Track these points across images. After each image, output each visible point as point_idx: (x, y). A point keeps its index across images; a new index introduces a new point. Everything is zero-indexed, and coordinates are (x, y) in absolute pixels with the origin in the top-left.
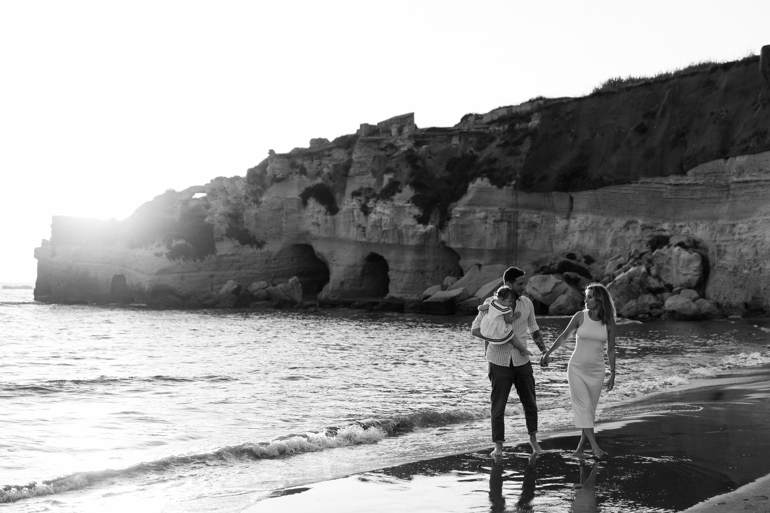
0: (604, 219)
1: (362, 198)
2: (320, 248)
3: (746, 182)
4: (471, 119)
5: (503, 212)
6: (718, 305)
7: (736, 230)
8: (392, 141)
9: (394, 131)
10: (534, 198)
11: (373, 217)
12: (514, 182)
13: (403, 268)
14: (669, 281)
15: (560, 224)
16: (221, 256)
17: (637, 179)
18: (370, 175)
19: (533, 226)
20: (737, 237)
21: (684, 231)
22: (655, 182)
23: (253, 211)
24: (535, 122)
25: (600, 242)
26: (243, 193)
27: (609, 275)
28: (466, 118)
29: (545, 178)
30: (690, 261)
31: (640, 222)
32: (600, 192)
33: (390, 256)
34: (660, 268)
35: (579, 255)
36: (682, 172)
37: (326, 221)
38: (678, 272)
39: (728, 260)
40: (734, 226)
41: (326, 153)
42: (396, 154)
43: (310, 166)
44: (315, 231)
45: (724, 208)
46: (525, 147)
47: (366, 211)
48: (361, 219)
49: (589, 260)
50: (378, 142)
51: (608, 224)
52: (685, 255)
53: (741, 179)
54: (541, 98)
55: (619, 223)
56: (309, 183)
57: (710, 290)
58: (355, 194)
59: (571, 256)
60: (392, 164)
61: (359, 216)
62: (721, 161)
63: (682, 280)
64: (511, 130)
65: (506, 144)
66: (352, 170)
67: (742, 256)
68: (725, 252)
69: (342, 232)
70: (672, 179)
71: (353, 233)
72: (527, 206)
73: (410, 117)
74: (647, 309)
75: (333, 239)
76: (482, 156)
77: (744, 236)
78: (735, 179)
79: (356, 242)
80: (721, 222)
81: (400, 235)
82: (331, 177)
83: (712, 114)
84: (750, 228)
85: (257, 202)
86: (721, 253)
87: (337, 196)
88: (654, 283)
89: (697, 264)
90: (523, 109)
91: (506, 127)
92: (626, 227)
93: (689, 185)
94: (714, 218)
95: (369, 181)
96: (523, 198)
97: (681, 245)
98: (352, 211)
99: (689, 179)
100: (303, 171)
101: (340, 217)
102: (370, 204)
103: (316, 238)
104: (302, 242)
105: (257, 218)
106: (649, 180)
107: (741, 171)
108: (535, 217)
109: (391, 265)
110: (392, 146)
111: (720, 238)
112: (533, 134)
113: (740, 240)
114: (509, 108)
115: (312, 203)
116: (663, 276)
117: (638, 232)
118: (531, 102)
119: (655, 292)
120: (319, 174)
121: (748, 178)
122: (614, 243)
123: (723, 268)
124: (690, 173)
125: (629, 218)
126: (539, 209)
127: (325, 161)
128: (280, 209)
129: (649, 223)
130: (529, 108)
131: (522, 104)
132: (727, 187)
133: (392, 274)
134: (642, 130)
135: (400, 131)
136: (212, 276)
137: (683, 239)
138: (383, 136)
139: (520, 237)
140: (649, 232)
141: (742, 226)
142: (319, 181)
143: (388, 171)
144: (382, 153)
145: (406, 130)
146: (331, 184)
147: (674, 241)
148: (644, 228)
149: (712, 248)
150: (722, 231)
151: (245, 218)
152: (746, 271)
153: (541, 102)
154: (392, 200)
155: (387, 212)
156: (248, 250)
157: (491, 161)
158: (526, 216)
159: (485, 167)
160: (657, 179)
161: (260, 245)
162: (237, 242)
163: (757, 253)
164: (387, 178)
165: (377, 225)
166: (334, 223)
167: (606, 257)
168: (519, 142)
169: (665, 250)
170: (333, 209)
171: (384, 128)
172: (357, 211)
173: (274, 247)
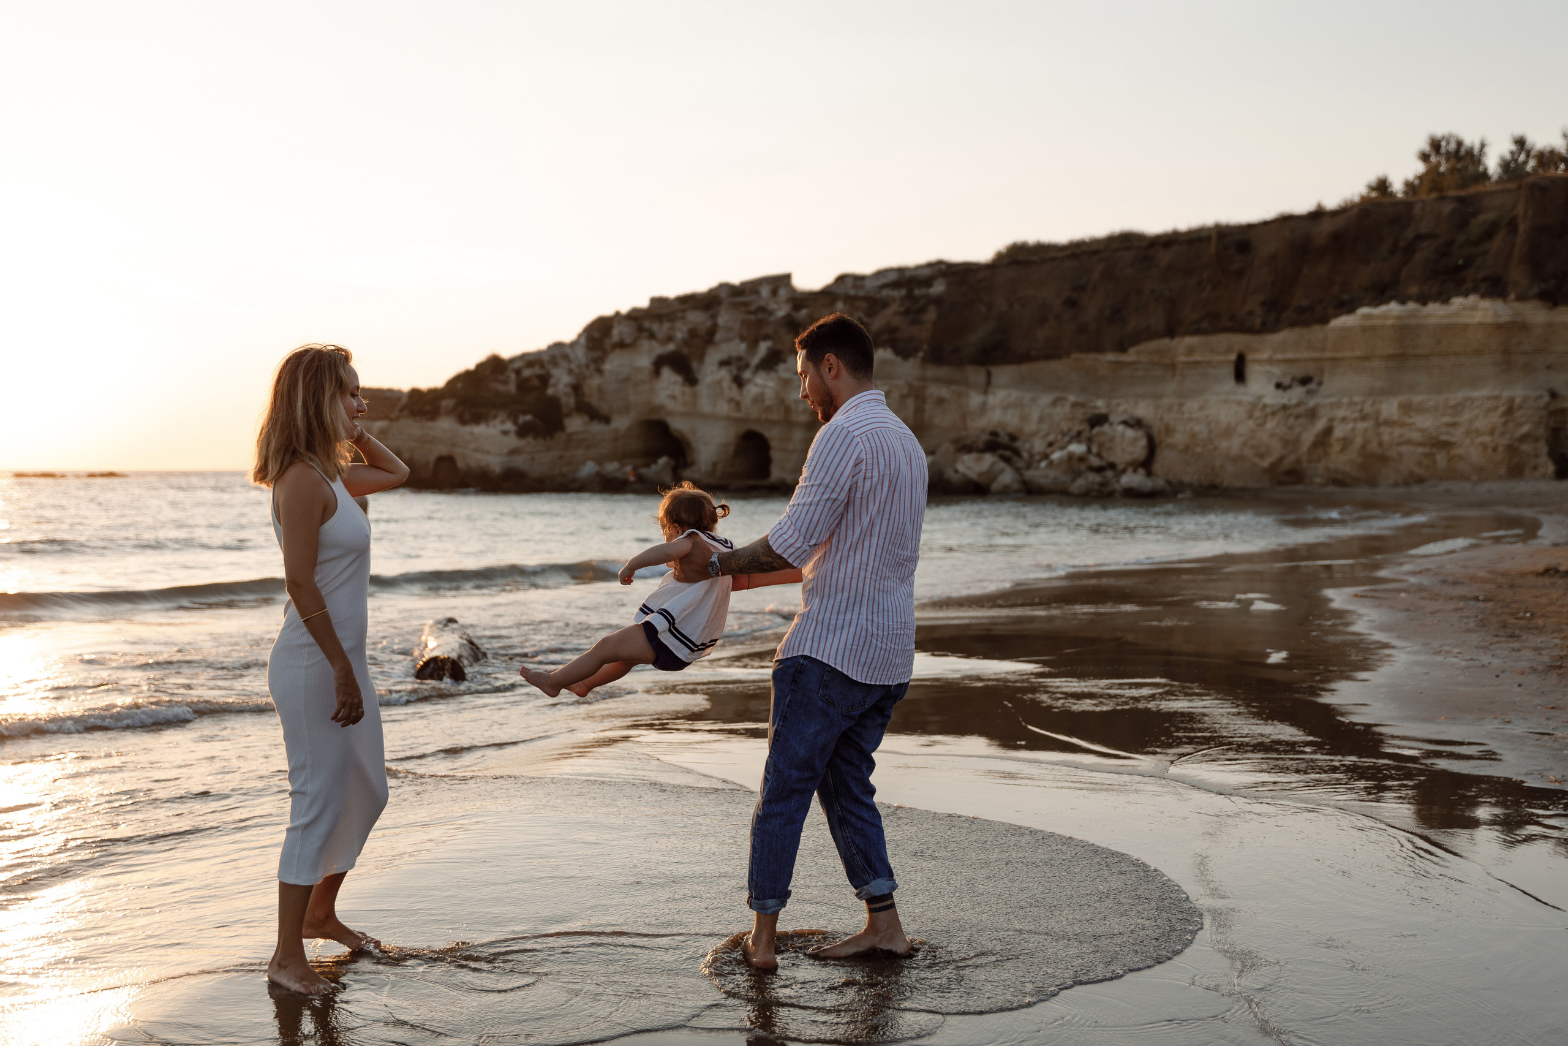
0: (1028, 396)
1: (734, 369)
2: (678, 424)
3: (1197, 363)
4: (850, 282)
5: (910, 386)
6: (1169, 482)
7: (1185, 409)
8: (762, 303)
9: (765, 291)
10: (943, 371)
11: (752, 390)
12: (921, 354)
13: (790, 446)
14: (1112, 459)
15: (975, 399)
16: (571, 434)
17: (1068, 354)
18: (737, 341)
19: (941, 401)
20: (1186, 416)
21: (1121, 408)
22: (1089, 359)
23: (596, 381)
24: (939, 288)
25: (1025, 418)
26: (583, 361)
27: (1039, 453)
28: (842, 279)
29: (957, 351)
30: (1136, 440)
31: (1072, 398)
32: (1025, 368)
33: (773, 435)
34: (1101, 446)
35: (1001, 432)
36: (1122, 348)
37: (684, 394)
38: (1123, 450)
39: (1179, 438)
40: (1181, 405)
41: (680, 315)
42: (772, 319)
43: (661, 329)
44: (670, 405)
45: (1171, 387)
46: (931, 314)
47: (739, 382)
48: (734, 392)
49: (1013, 438)
50: (746, 304)
51: (1034, 400)
52: (1130, 433)
53: (1190, 359)
54: (940, 263)
55: (1045, 399)
56: (659, 349)
57: (1158, 466)
58: (724, 363)
59: (994, 434)
60: (769, 330)
61: (730, 388)
62: (1166, 341)
63: (1128, 458)
64: (910, 296)
65: (907, 312)
66: (718, 337)
67: (1194, 435)
68: (1174, 430)
69: (705, 405)
70: (1110, 357)
71: (723, 408)
72: (937, 380)
73: (785, 279)
74: (1097, 487)
75: (693, 413)
76: (877, 323)
77: (1194, 415)
78: (1183, 359)
79: (728, 418)
80: (1166, 401)
81: (788, 410)
82: (686, 343)
83: (1153, 291)
84: (1202, 408)
85: (599, 371)
86: (1169, 430)
87: (694, 365)
88: (1095, 461)
89: (1143, 442)
90: (920, 272)
91: (903, 292)
92: (1054, 403)
93: (1131, 363)
94: (1158, 397)
95: (739, 348)
96: (932, 371)
97: (1125, 423)
98: (719, 382)
99: (1131, 356)
100: (652, 336)
101: (703, 389)
102: (747, 375)
103: (672, 413)
104: (655, 417)
105: (600, 390)
106: (1083, 356)
107: (1191, 351)
108: (944, 392)
109: (774, 444)
110: (762, 309)
111: (1169, 418)
112: (938, 301)
113: (1191, 419)
114: (901, 270)
115: (667, 373)
116: (1105, 454)
117: (1067, 409)
118: (930, 265)
119: (1099, 470)
120: (670, 339)
121: (1197, 357)
122: (1041, 420)
123: (1172, 447)
124: (1132, 351)
125: (1058, 394)
126: (948, 382)
127: (679, 324)
128: (627, 379)
129: (1081, 399)
130: (927, 272)
131: (918, 268)
132: (1173, 367)
133: (775, 455)
134: (1071, 303)
135: (774, 293)
136: (561, 457)
137: (1125, 417)
138: (752, 298)
139: (927, 414)
140: (1081, 410)
141: (1192, 405)
142: (671, 347)
143: (766, 338)
144: (752, 317)
145: (783, 293)
146: (686, 351)
147: (1113, 418)
148: (1075, 405)
149: (1157, 428)
150: (1170, 409)
151: (586, 389)
152: (1199, 450)
153: (943, 267)
154: (776, 371)
155: (771, 384)
156: (597, 428)
157: (892, 330)
158: (935, 391)
159: (885, 337)
160: (1093, 356)
161: (607, 420)
162: (586, 418)
163: (1210, 432)
164: (764, 347)
165: (758, 399)
166: (695, 396)
167: (1033, 435)
168: (922, 310)
169: (1106, 428)
170: (691, 380)
171: (751, 288)
172: (727, 383)
173: (621, 423)
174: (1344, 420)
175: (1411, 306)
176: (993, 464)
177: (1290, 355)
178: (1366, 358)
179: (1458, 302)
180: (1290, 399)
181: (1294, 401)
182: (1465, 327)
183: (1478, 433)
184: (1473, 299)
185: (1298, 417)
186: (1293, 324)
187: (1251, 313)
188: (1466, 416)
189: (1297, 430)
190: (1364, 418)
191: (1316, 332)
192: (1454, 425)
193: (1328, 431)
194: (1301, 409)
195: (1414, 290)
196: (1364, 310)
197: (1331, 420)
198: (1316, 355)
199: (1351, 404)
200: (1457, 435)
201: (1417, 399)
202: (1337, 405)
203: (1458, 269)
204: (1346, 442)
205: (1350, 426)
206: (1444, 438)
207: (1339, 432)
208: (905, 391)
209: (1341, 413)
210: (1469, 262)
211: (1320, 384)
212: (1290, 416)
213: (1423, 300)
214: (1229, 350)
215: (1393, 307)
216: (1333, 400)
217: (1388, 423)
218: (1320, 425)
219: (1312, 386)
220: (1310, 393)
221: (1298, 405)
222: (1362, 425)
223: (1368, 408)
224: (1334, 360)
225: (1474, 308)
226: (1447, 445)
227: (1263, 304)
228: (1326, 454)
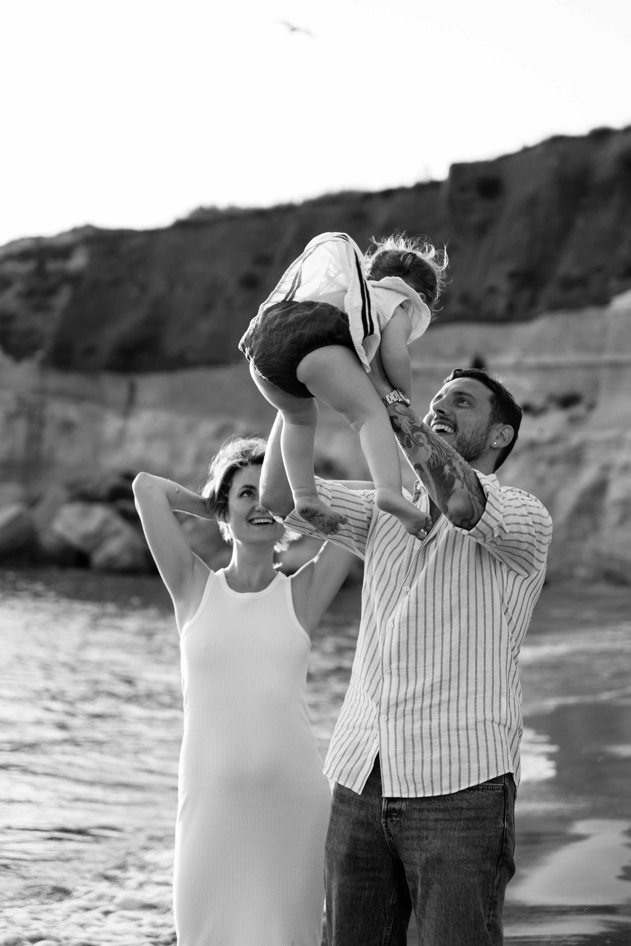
0: (182, 421)
5: (21, 401)
10: (71, 381)
12: (40, 355)
15: (111, 425)
24: (79, 260)
25: (175, 455)
29: (90, 351)
32: (179, 379)
46: (63, 299)
51: (191, 428)
54: (88, 227)
55: (207, 427)
59: (128, 477)
64: (40, 273)
65: (31, 294)
72: (62, 394)
90: (60, 241)
91: (32, 266)
96: (56, 381)
108: (72, 412)
112: (75, 279)
114: (38, 240)
118: (75, 231)
125: (222, 420)
130: (68, 240)
131: (60, 234)
134: (250, 283)
139: (46, 444)
153: (90, 234)
158: (59, 410)
168: (52, 291)
174: (627, 468)
176: (105, 523)
177: (547, 359)
180: (541, 430)
181: (548, 434)
185: (552, 462)
186: (556, 308)
187: (492, 290)
189: (551, 484)
191: (592, 320)
193: (600, 487)
194: (558, 449)
197: (606, 468)
198: (589, 358)
202: (618, 443)
207: (617, 490)
208: (13, 407)
209: (622, 456)
211: (592, 407)
212: (539, 460)
214: (460, 353)
216: (610, 434)
218: (588, 476)
219: (579, 410)
220: (574, 421)
221: (554, 441)
224: (616, 366)
227: (513, 276)
228: (596, 527)
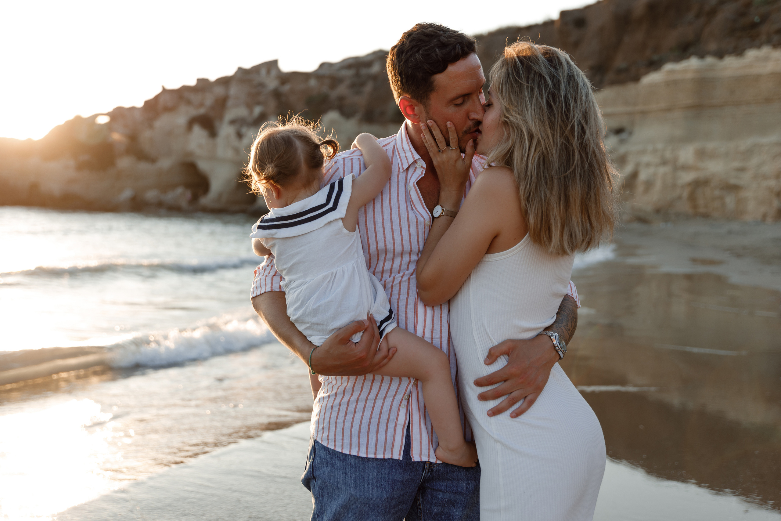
1: (237, 126)
2: (203, 166)
4: (326, 67)
8: (261, 81)
9: (263, 72)
18: (244, 107)
23: (148, 133)
28: (322, 65)
37: (207, 143)
42: (265, 91)
43: (195, 98)
44: (198, 152)
46: (368, 88)
47: (240, 136)
48: (236, 142)
50: (250, 81)
56: (194, 112)
58: (233, 122)
60: (262, 98)
61: (234, 139)
64: (357, 75)
65: (353, 86)
66: (230, 103)
69: (220, 152)
71: (230, 154)
73: (275, 62)
75: (212, 158)
76: (334, 94)
79: (232, 161)
82: (211, 107)
85: (151, 127)
87: (217, 124)
90: (367, 59)
91: (354, 71)
95: (241, 112)
98: (229, 136)
100: (189, 102)
101: (220, 140)
102: (244, 130)
103: (199, 157)
104: (188, 160)
105: (150, 139)
110: (260, 84)
112: (375, 78)
115: (197, 129)
118: (375, 53)
120: (202, 105)
128: (170, 133)
130: (372, 58)
131: (368, 55)
135: (268, 72)
136: (112, 187)
142: (202, 111)
143: (258, 103)
144: (254, 90)
145: (273, 73)
146: (211, 114)
151: (141, 139)
156: (144, 166)
157: (341, 99)
161: (153, 160)
164: (257, 110)
166: (214, 145)
168: (363, 84)
170: (213, 133)
171: (256, 69)
172: (233, 137)
173: (165, 163)
174: (648, 165)
175: (710, 60)
178: (669, 110)
179: (751, 54)
182: (757, 78)
183: (765, 177)
184: (765, 50)
186: (613, 83)
188: (754, 161)
190: (664, 163)
191: (631, 89)
192: (742, 170)
193: (634, 175)
195: (713, 46)
196: (669, 67)
197: (638, 165)
198: (629, 109)
199: (655, 151)
200: (745, 179)
201: (710, 146)
202: (643, 152)
203: (754, 26)
204: (649, 185)
205: (651, 170)
206: (733, 181)
207: (643, 176)
209: (646, 159)
210: (764, 19)
211: (631, 133)
213: (720, 55)
215: (693, 63)
216: (640, 147)
217: (685, 168)
218: (629, 169)
219: (624, 136)
220: (622, 142)
222: (662, 170)
223: (668, 155)
224: (643, 112)
225: (766, 59)
226: (735, 188)
228: (632, 194)
